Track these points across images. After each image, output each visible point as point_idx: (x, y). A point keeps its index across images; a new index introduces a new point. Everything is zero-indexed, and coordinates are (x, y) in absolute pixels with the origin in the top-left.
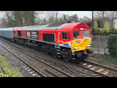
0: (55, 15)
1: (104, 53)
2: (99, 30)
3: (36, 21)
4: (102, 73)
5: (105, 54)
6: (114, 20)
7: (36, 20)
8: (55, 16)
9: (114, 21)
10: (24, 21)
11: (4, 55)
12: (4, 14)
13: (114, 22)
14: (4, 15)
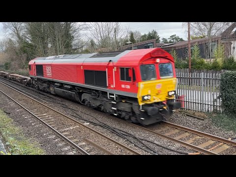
0: (113, 33)
1: (212, 110)
2: (202, 63)
3: (75, 45)
4: (208, 150)
5: (215, 111)
6: (232, 42)
7: (74, 42)
8: (112, 35)
9: (232, 44)
10: (50, 45)
11: (10, 114)
12: (11, 32)
13: (232, 46)
14: (10, 34)
